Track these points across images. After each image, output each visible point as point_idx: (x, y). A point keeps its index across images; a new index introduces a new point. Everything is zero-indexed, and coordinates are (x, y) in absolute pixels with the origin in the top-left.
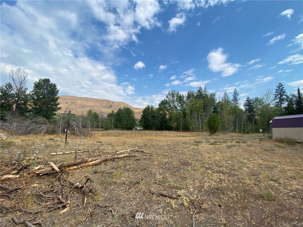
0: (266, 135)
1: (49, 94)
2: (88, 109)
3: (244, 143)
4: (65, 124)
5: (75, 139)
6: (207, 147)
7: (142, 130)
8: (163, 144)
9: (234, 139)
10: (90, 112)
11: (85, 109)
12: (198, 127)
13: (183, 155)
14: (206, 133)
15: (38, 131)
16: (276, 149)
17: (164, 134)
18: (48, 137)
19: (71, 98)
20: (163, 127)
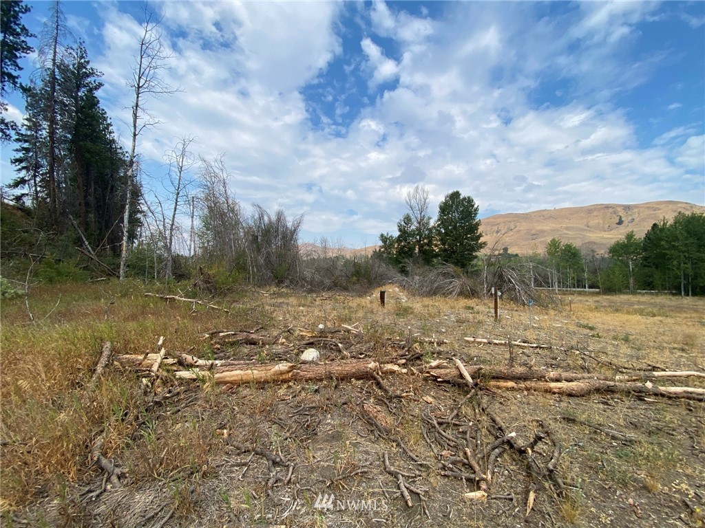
1: (462, 219)
2: (549, 240)
4: (494, 278)
5: (516, 311)
10: (554, 244)
11: (542, 239)
15: (448, 290)
18: (463, 302)
19: (506, 219)
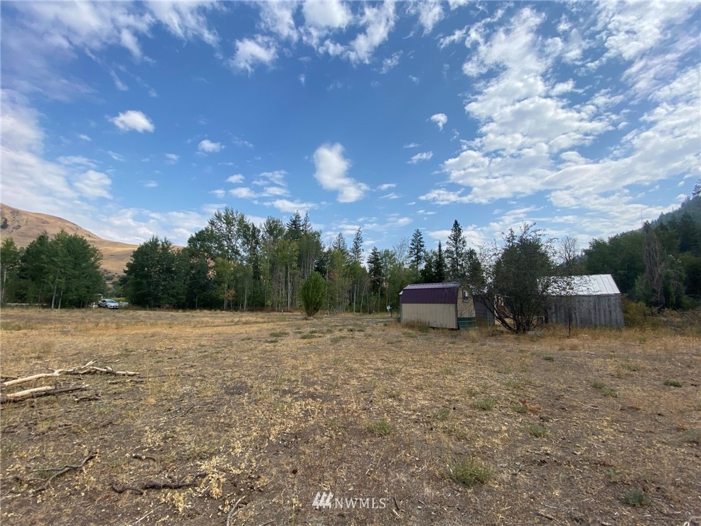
0: (395, 315)
3: (361, 331)
6: (295, 344)
7: (126, 308)
8: (185, 346)
9: (347, 325)
12: (284, 300)
13: (236, 370)
14: (300, 313)
16: (404, 339)
17: (198, 319)
20: (196, 300)
